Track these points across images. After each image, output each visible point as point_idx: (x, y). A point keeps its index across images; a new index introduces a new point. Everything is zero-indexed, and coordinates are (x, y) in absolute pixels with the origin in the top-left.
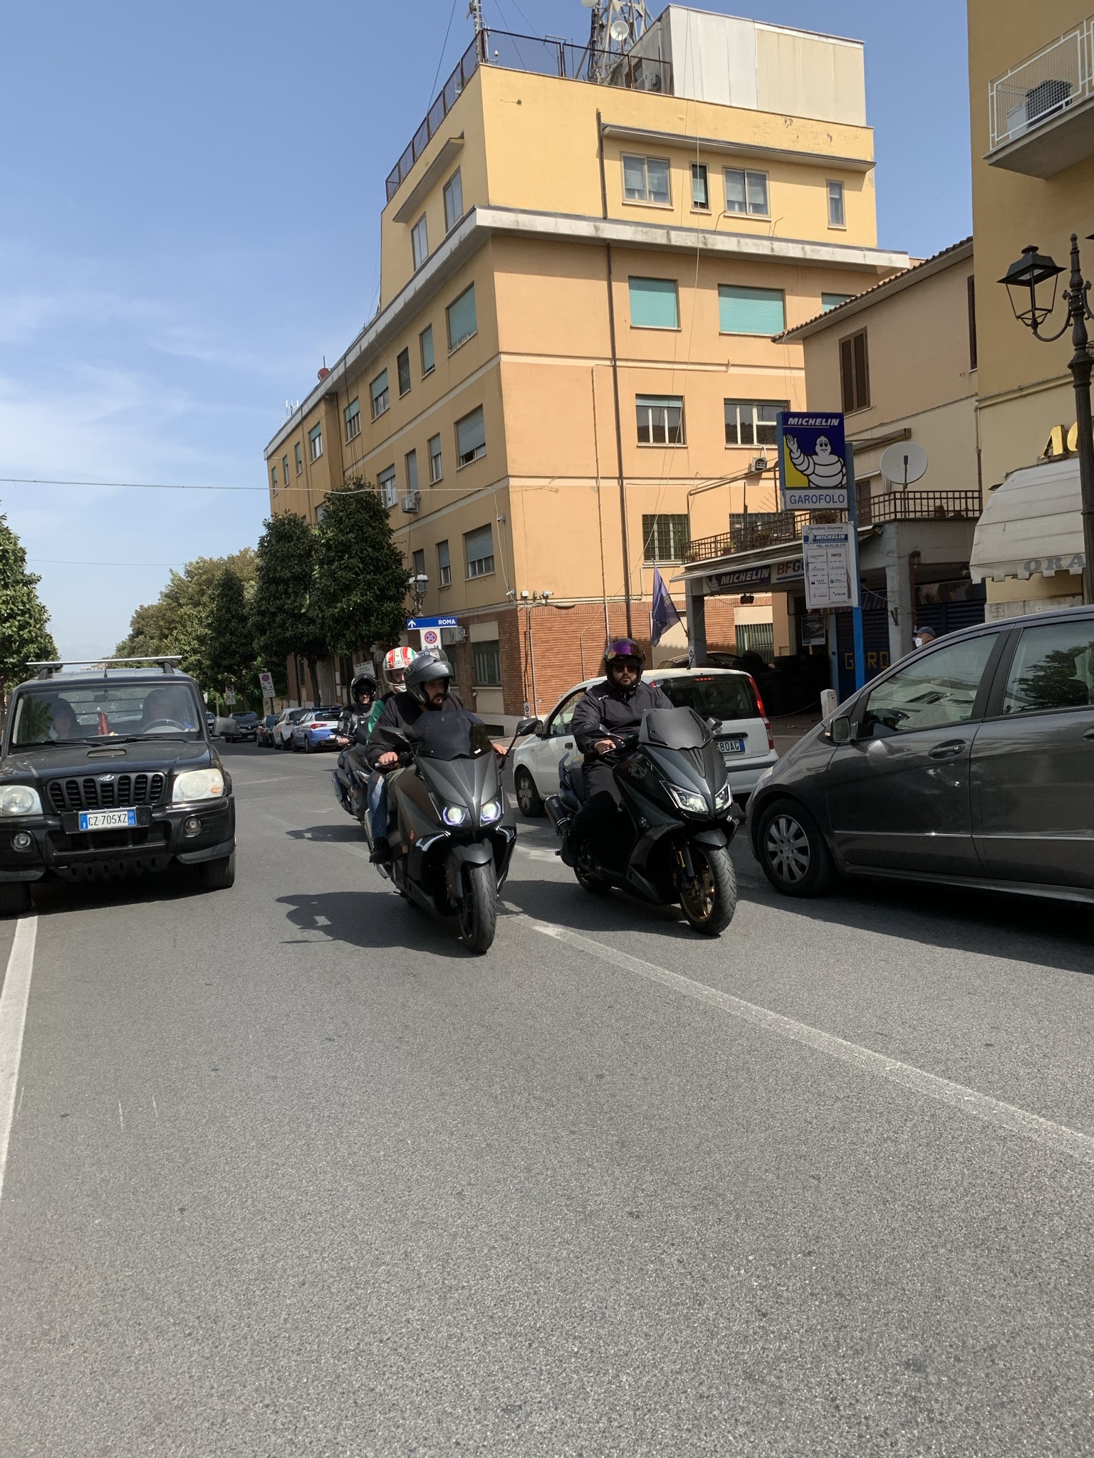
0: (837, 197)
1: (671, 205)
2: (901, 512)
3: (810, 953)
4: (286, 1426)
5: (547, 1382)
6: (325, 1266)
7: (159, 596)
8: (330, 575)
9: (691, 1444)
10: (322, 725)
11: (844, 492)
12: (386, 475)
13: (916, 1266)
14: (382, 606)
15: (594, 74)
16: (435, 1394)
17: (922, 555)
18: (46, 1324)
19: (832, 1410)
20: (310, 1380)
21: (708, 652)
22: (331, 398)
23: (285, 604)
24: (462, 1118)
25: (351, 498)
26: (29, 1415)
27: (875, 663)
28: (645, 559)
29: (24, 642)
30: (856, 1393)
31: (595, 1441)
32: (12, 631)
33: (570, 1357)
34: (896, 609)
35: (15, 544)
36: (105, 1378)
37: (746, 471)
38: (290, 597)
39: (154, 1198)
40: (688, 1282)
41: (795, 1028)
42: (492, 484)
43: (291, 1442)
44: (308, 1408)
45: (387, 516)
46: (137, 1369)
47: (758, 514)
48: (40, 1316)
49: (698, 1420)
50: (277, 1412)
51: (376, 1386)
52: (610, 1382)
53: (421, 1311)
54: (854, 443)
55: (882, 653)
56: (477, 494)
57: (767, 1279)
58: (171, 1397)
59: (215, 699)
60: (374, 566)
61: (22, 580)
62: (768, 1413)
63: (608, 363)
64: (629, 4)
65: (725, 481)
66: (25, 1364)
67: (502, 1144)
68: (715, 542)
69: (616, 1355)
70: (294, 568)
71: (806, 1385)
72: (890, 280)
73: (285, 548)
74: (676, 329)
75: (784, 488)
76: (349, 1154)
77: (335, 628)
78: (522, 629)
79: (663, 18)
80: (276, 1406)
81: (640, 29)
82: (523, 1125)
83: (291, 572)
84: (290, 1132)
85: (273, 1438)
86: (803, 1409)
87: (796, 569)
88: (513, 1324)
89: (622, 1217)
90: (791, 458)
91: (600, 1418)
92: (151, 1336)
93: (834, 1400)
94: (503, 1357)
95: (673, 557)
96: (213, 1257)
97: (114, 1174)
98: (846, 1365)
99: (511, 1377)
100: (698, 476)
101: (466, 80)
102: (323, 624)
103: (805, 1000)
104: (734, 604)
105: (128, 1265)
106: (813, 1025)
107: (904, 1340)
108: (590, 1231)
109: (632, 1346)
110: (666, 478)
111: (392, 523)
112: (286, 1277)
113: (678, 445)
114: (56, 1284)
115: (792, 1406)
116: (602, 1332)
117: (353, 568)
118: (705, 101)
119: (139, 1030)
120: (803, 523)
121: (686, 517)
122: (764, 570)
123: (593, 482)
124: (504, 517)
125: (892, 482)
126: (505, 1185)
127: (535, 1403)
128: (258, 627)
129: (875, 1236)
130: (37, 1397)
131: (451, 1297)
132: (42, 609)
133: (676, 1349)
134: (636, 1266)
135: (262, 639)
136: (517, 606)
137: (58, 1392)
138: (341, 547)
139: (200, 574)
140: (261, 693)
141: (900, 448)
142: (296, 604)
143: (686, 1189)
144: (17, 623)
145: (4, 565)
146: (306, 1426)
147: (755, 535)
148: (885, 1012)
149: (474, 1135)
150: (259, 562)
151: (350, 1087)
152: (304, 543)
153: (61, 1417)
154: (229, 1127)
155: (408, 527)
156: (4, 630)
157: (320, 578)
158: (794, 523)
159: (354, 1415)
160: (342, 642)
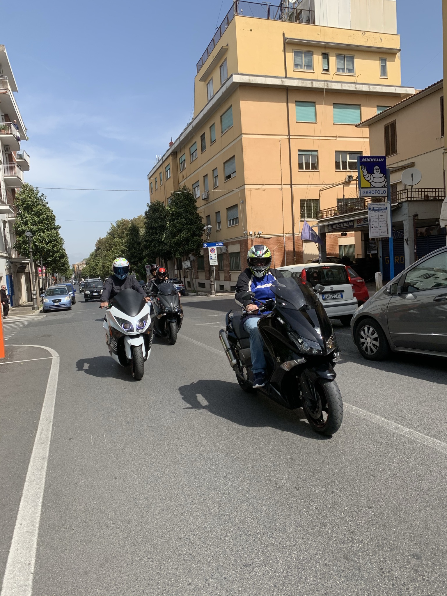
0: (384, 65)
1: (313, 71)
2: (410, 197)
3: (371, 383)
4: (156, 567)
5: (262, 555)
6: (172, 504)
7: (107, 234)
8: (173, 226)
9: (322, 584)
11: (386, 189)
12: (196, 185)
13: (417, 515)
14: (193, 238)
15: (282, 17)
16: (216, 557)
17: (419, 215)
18: (63, 521)
19: (381, 573)
20: (166, 549)
21: (327, 257)
22: (174, 154)
23: (155, 238)
24: (226, 446)
25: (181, 194)
26: (57, 557)
27: (398, 261)
28: (301, 218)
29: (55, 252)
30: (391, 567)
31: (282, 581)
32: (50, 248)
33: (271, 546)
34: (407, 238)
35: (52, 213)
36: (86, 544)
37: (344, 181)
38: (157, 235)
39: (104, 473)
40: (320, 517)
41: (364, 413)
42: (238, 188)
43: (158, 573)
44: (165, 560)
45: (196, 202)
46: (98, 541)
47: (349, 199)
48: (61, 517)
49: (324, 574)
50: (153, 561)
51: (192, 553)
52: (287, 557)
53: (210, 524)
54: (390, 169)
55: (401, 257)
56: (232, 192)
57: (353, 517)
58: (111, 553)
60: (191, 222)
61: (54, 228)
62: (354, 573)
63: (287, 137)
65: (335, 185)
66: (55, 536)
67: (243, 457)
68: (331, 211)
69: (290, 546)
70: (159, 223)
71: (370, 562)
72: (404, 100)
73: (156, 215)
74: (315, 122)
75: (360, 188)
76: (181, 459)
77: (175, 247)
80: (152, 559)
82: (251, 449)
83: (158, 225)
84: (158, 449)
85: (152, 571)
86: (369, 572)
87: (365, 221)
88: (247, 531)
89: (292, 489)
90: (363, 175)
91: (284, 571)
92: (104, 528)
93: (382, 569)
94: (243, 544)
95: (313, 217)
96: (128, 498)
97: (89, 463)
98: (387, 555)
99: (247, 552)
100: (324, 183)
101: (229, 22)
102: (170, 245)
103: (368, 402)
104: (339, 236)
105: (95, 499)
106: (372, 412)
107: (412, 545)
108: (279, 494)
109: (297, 542)
110: (310, 184)
111: (198, 204)
112: (156, 507)
113: (315, 170)
114: (67, 505)
115: (364, 571)
116: (284, 536)
117: (182, 223)
118: (328, 26)
119: (99, 406)
120: (368, 202)
121: (319, 200)
122: (351, 222)
123: (279, 187)
124: (243, 201)
125: (406, 185)
126: (244, 474)
127: (257, 563)
128: (145, 247)
129: (399, 501)
130: (60, 550)
131: (222, 519)
132: (62, 239)
133: (315, 544)
134: (298, 510)
135: (147, 251)
136: (248, 238)
137: (68, 548)
138: (178, 214)
139: (122, 225)
140: (146, 273)
141: (410, 170)
142: (160, 237)
143: (319, 478)
144: (52, 245)
145: (47, 222)
146: (165, 567)
147: (347, 208)
148: (403, 408)
149: (231, 453)
150: (146, 220)
151: (181, 431)
152: (163, 213)
153: (69, 558)
154: (133, 446)
155: (204, 206)
156: (47, 247)
157: (169, 227)
158: (364, 202)
159: (183, 564)
160: (178, 253)
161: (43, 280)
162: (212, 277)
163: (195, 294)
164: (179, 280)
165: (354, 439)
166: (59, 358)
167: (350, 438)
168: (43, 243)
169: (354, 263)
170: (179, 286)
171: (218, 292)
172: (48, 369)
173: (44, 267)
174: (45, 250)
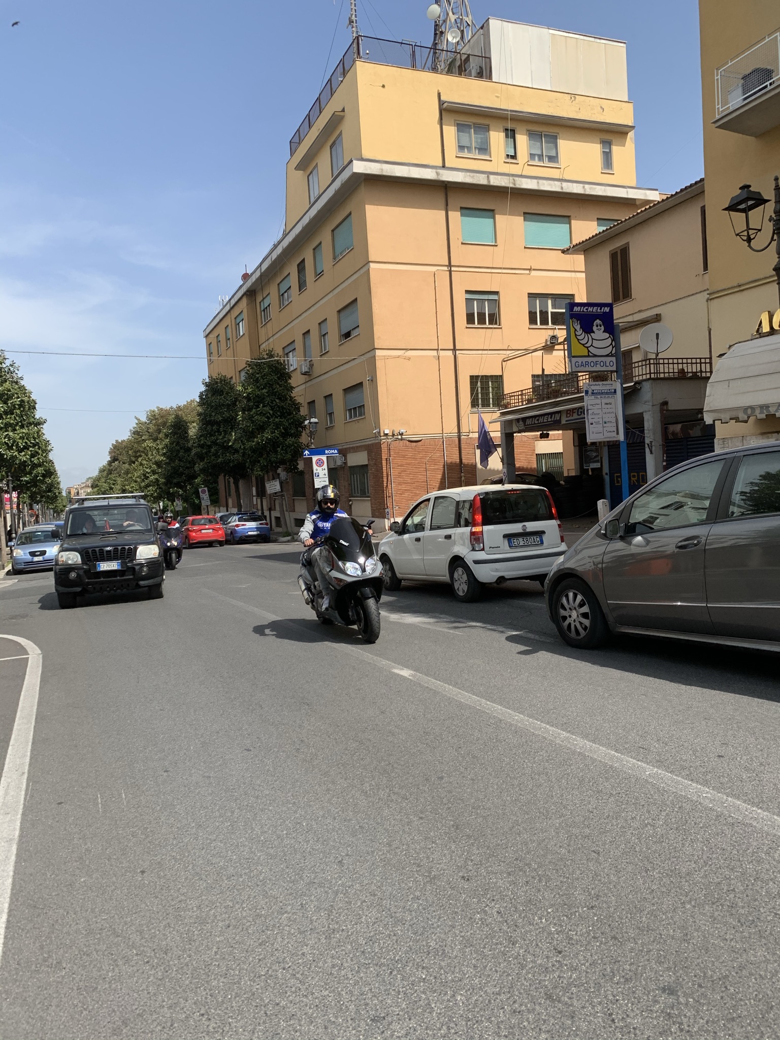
0: (608, 150)
1: (490, 157)
2: (654, 373)
3: (591, 690)
4: (216, 1030)
5: (403, 1000)
6: (244, 914)
7: (129, 433)
8: (249, 419)
10: (243, 525)
11: (614, 359)
12: (289, 348)
13: (670, 917)
14: (286, 440)
15: (436, 65)
16: (323, 1007)
17: (669, 403)
18: (46, 953)
19: (610, 1022)
20: (233, 997)
21: (517, 473)
22: (251, 294)
23: (217, 439)
24: (342, 808)
25: (264, 364)
26: (34, 1019)
27: (636, 481)
28: (472, 407)
29: (35, 466)
30: (627, 1010)
32: (27, 458)
33: (420, 982)
34: (651, 442)
35: (30, 397)
36: (87, 993)
37: (544, 345)
38: (221, 435)
39: (122, 863)
40: (505, 928)
41: (581, 743)
42: (364, 354)
44: (232, 1016)
45: (290, 378)
46: (110, 987)
47: (552, 375)
48: (42, 947)
49: (512, 1028)
50: (210, 1019)
51: (281, 1002)
52: (449, 1001)
53: (313, 948)
54: (620, 324)
55: (641, 474)
56: (353, 361)
57: (561, 926)
58: (134, 1008)
59: (168, 506)
60: (281, 413)
61: (33, 422)
62: (563, 1024)
63: (446, 268)
64: (461, 17)
65: (528, 351)
66: (31, 982)
67: (371, 826)
68: (522, 395)
69: (453, 981)
70: (224, 414)
71: (590, 1004)
72: (641, 211)
73: (218, 399)
74: (493, 244)
75: (570, 356)
76: (261, 833)
77: (252, 456)
78: (384, 457)
79: (485, 27)
80: (209, 1015)
81: (468, 35)
82: (386, 812)
83: (222, 417)
84: (220, 816)
86: (588, 1022)
87: (580, 413)
88: (379, 957)
89: (457, 879)
90: (576, 335)
91: (442, 1026)
92: (120, 963)
93: (611, 1015)
94: (372, 982)
95: (491, 405)
96: (164, 906)
97: (95, 846)
98: (620, 990)
99: (378, 996)
100: (510, 348)
101: (346, 71)
102: (244, 454)
103: (587, 723)
104: (536, 439)
105: (104, 912)
106: (594, 741)
107: (661, 971)
108: (434, 890)
109: (465, 974)
110: (487, 350)
111: (293, 382)
112: (216, 921)
113: (495, 326)
114: (53, 925)
115: (580, 1019)
116: (443, 964)
117: (265, 414)
118: (514, 84)
119: (113, 743)
120: (584, 381)
121: (501, 376)
122: (557, 415)
123: (435, 353)
124: (372, 377)
125: (647, 352)
126: (373, 856)
127: (395, 1015)
128: (198, 455)
129: (639, 895)
130: (39, 1006)
131: (334, 937)
132: (47, 443)
133: (496, 977)
134: (467, 916)
135: (202, 464)
136: (381, 440)
137: (54, 1002)
138: (257, 399)
139: (158, 418)
140: (200, 502)
141: (653, 328)
142: (225, 439)
143: (502, 860)
144: (29, 453)
145: (21, 411)
147: (550, 390)
148: (645, 732)
149: (350, 820)
150: (200, 409)
151: (262, 784)
152: (231, 396)
153: (56, 1021)
154: (176, 812)
155: (304, 385)
156: (21, 457)
157: (242, 421)
158: (578, 381)
159: (264, 1022)
160: (257, 468)
161: (13, 516)
163: (289, 538)
164: (260, 513)
165: (563, 790)
166: (41, 656)
167: (556, 787)
168: (13, 449)
169: (562, 485)
170: (261, 524)
172: (21, 677)
173: (14, 492)
174: (17, 462)
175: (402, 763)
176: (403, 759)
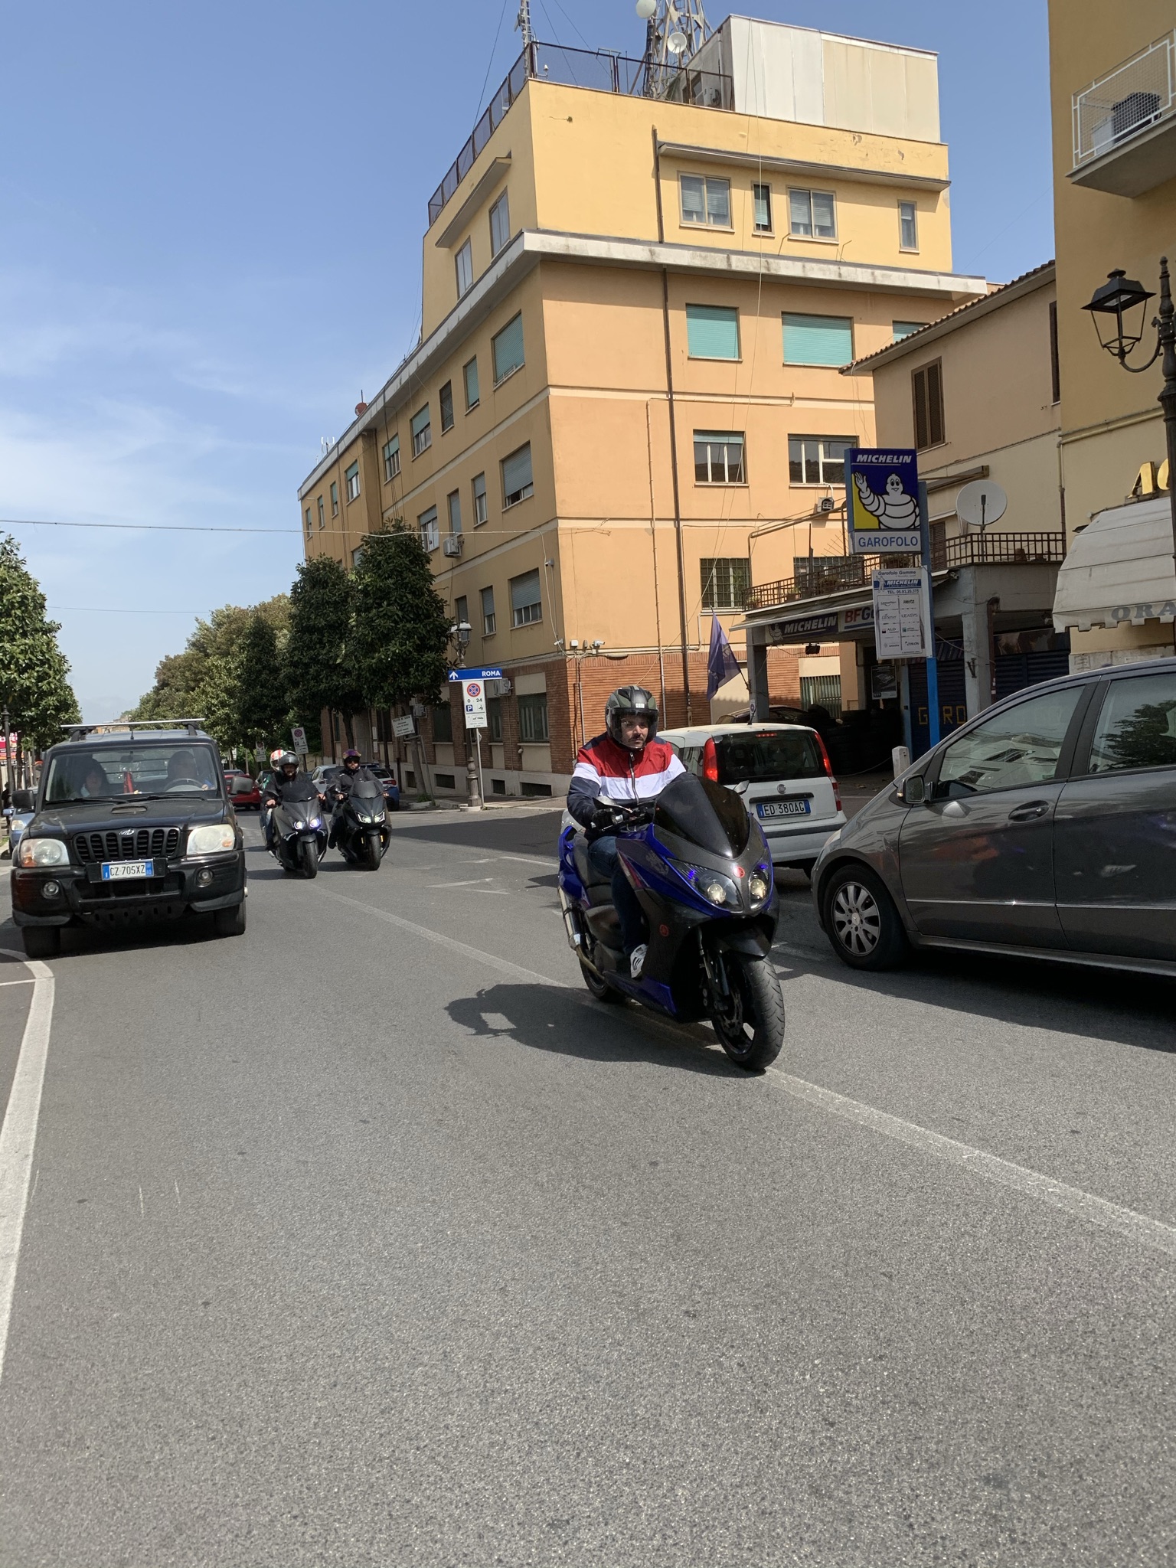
0: (910, 218)
1: (732, 228)
2: (979, 555)
3: (881, 1032)
4: (316, 1539)
5: (597, 1496)
6: (359, 1366)
7: (186, 644)
8: (367, 624)
11: (917, 534)
12: (428, 516)
13: (997, 1372)
14: (422, 656)
15: (649, 88)
16: (476, 1506)
17: (1001, 601)
18: (60, 1425)
19: (905, 1529)
20: (342, 1490)
21: (771, 706)
22: (369, 434)
23: (319, 654)
24: (506, 1208)
25: (390, 541)
26: (41, 1523)
27: (951, 718)
28: (703, 606)
29: (43, 694)
30: (931, 1511)
32: (31, 682)
33: (621, 1468)
34: (973, 660)
35: (35, 590)
36: (123, 1485)
37: (812, 512)
38: (324, 647)
39: (176, 1290)
40: (749, 1388)
41: (865, 1112)
42: (540, 526)
44: (339, 1519)
45: (428, 561)
46: (157, 1475)
47: (824, 558)
48: (54, 1417)
49: (759, 1538)
50: (306, 1524)
51: (413, 1498)
52: (665, 1496)
53: (461, 1417)
54: (928, 482)
55: (958, 707)
56: (524, 537)
57: (834, 1385)
58: (192, 1506)
59: (244, 755)
60: (414, 614)
61: (41, 628)
62: (836, 1532)
63: (664, 396)
64: (687, 15)
65: (789, 522)
66: (37, 1468)
67: (548, 1236)
68: (779, 588)
69: (671, 1466)
70: (328, 616)
71: (877, 1501)
72: (960, 310)
73: (319, 594)
74: (736, 359)
75: (852, 530)
76: (385, 1245)
77: (372, 680)
78: (571, 681)
79: (724, 29)
80: (305, 1517)
81: (699, 41)
82: (571, 1215)
83: (326, 621)
84: (322, 1221)
85: (302, 1552)
86: (874, 1528)
87: (866, 616)
88: (560, 1432)
89: (678, 1316)
90: (860, 497)
91: (655, 1534)
92: (172, 1439)
93: (907, 1517)
94: (550, 1468)
95: (733, 604)
96: (238, 1355)
97: (134, 1265)
98: (921, 1480)
99: (558, 1489)
100: (761, 517)
101: (513, 97)
102: (359, 676)
103: (875, 1082)
104: (799, 654)
105: (148, 1363)
106: (884, 1109)
107: (983, 1453)
108: (643, 1331)
109: (689, 1457)
110: (726, 520)
111: (433, 568)
112: (316, 1378)
113: (739, 484)
114: (71, 1382)
115: (862, 1523)
116: (656, 1441)
117: (391, 617)
118: (768, 116)
119: (162, 1110)
120: (873, 567)
121: (748, 561)
122: (831, 618)
123: (647, 524)
124: (553, 561)
125: (968, 523)
126: (552, 1280)
127: (583, 1517)
128: (290, 679)
129: (951, 1339)
130: (49, 1504)
131: (493, 1402)
132: (63, 659)
133: (736, 1460)
134: (693, 1370)
135: (295, 692)
136: (566, 656)
137: (73, 1497)
138: (379, 593)
139: (229, 622)
141: (977, 487)
142: (331, 654)
143: (747, 1286)
144: (35, 674)
145: (23, 612)
146: (337, 1540)
147: (821, 580)
148: (963, 1096)
149: (517, 1227)
150: (293, 609)
151: (386, 1173)
152: (339, 589)
153: (75, 1526)
154: (256, 1215)
155: (450, 572)
156: (22, 681)
157: (357, 626)
158: (863, 568)
159: (388, 1528)
160: (379, 695)
161: (10, 769)
162: (472, 759)
163: (427, 803)
164: (383, 766)
165: (837, 1182)
166: (53, 980)
167: (828, 1177)
168: (10, 669)
169: (839, 724)
171: (488, 799)
172: (22, 1012)
173: (12, 734)
174: (17, 688)
175: (597, 1141)
176: (598, 1135)
